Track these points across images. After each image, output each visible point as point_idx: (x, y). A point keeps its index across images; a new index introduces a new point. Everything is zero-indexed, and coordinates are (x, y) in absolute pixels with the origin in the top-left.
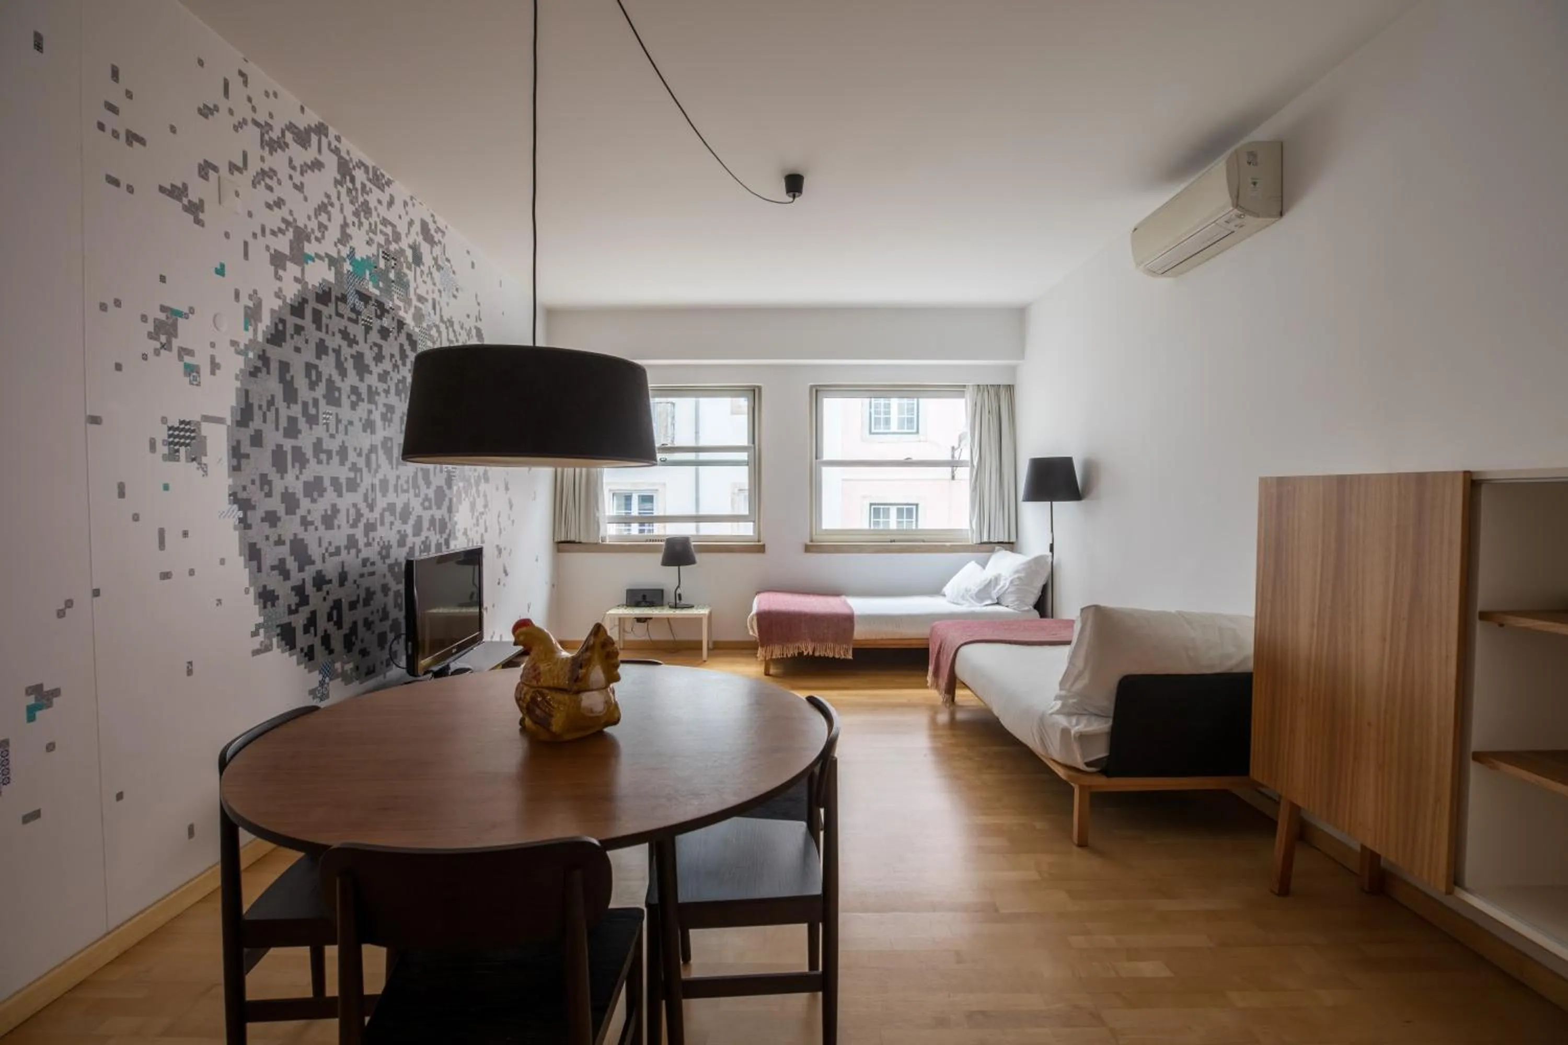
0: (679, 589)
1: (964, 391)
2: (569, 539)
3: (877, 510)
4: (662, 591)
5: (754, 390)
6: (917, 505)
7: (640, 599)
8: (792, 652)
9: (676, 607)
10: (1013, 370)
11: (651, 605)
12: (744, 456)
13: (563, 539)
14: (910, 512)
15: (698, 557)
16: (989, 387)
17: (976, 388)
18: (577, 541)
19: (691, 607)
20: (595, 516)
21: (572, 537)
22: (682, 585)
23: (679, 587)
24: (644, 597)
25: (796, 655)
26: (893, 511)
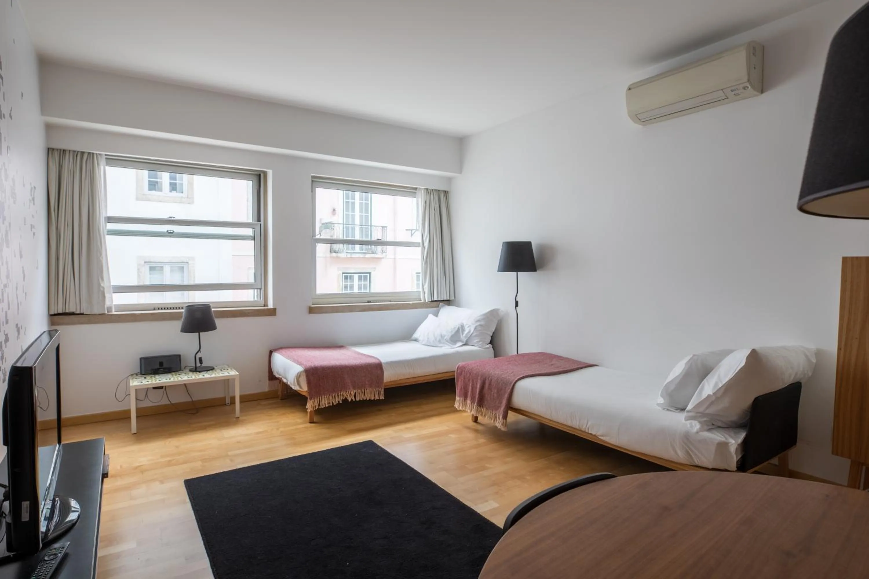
0: (199, 353)
1: (416, 193)
2: (67, 311)
3: (347, 276)
4: (179, 356)
5: (260, 175)
6: (370, 273)
7: (157, 366)
8: (337, 400)
9: (195, 370)
10: (449, 180)
11: (168, 371)
12: (249, 232)
13: (60, 311)
14: (365, 277)
15: (218, 322)
16: (434, 191)
17: (426, 191)
18: (78, 312)
19: (212, 369)
20: (99, 285)
21: (72, 309)
22: (201, 350)
23: (199, 350)
24: (161, 364)
25: (341, 402)
26: (356, 277)
